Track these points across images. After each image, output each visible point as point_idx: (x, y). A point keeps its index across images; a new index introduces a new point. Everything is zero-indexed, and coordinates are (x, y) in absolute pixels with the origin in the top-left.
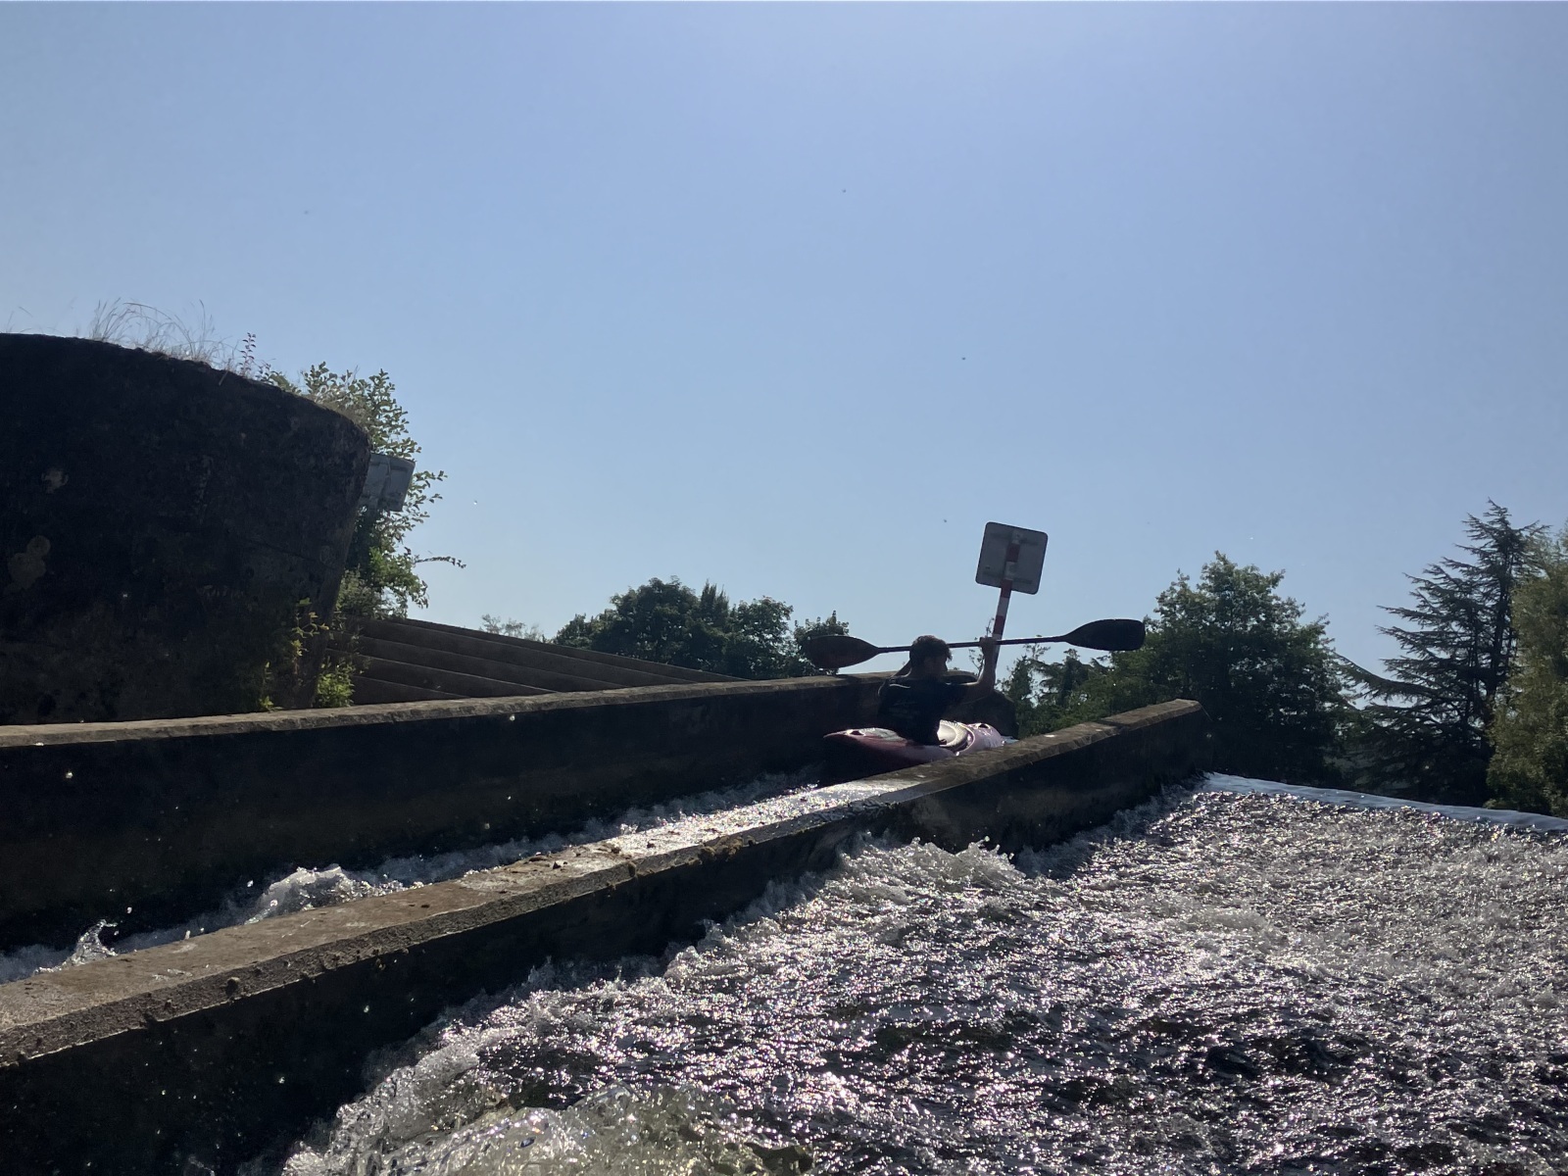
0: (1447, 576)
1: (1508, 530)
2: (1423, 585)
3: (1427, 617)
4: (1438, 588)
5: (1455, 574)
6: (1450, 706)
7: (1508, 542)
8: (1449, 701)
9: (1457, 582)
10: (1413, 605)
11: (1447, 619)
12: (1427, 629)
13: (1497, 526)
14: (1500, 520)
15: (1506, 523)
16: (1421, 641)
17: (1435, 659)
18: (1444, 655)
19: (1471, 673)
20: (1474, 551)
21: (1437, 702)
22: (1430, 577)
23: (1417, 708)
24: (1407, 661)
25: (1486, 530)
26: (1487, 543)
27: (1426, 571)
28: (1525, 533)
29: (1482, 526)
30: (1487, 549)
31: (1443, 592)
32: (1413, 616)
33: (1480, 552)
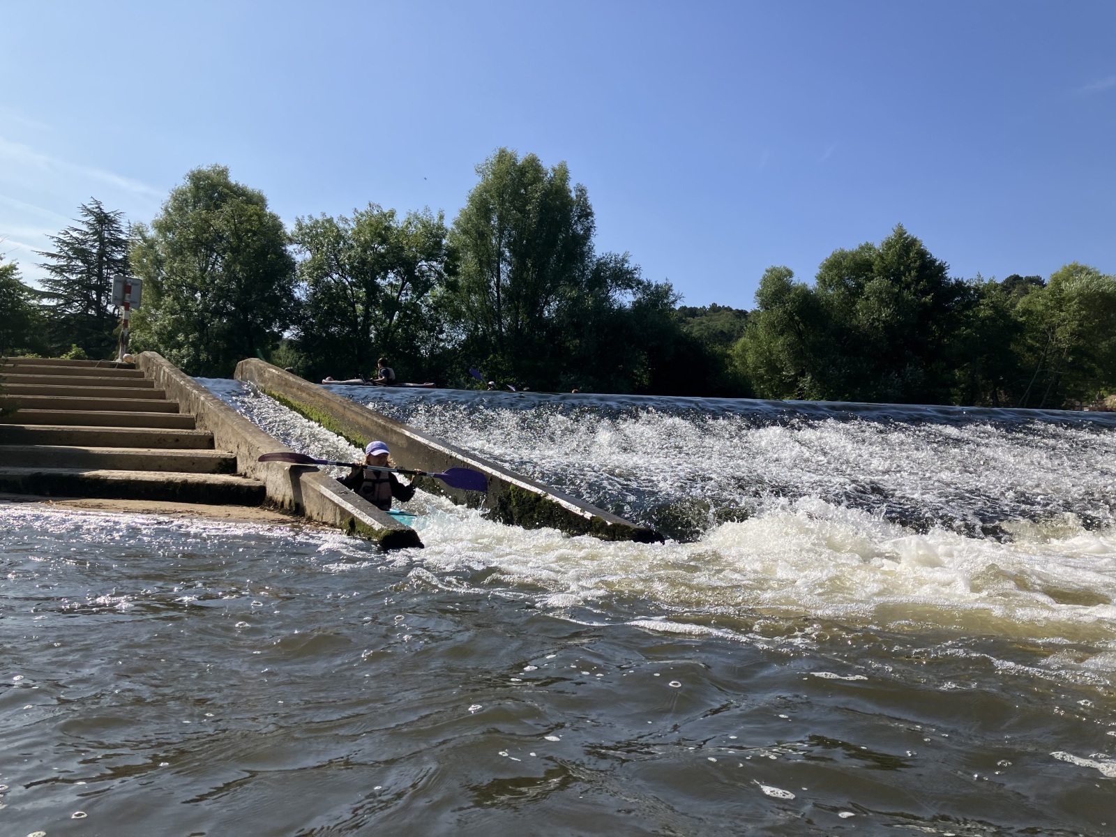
0: (71, 236)
1: (103, 213)
2: (55, 240)
3: (60, 257)
4: (64, 242)
5: (75, 234)
6: (77, 304)
7: (103, 220)
8: (77, 301)
9: (76, 239)
10: (55, 251)
12: (62, 263)
13: (96, 210)
14: (96, 208)
15: (101, 209)
16: (59, 270)
17: (68, 280)
18: (74, 277)
19: (90, 287)
20: (83, 222)
21: (68, 303)
22: (61, 237)
23: (58, 305)
24: (49, 280)
25: (91, 212)
26: (91, 219)
27: (60, 233)
28: (112, 215)
29: (88, 210)
30: (91, 222)
31: (68, 244)
32: (53, 256)
33: (87, 223)
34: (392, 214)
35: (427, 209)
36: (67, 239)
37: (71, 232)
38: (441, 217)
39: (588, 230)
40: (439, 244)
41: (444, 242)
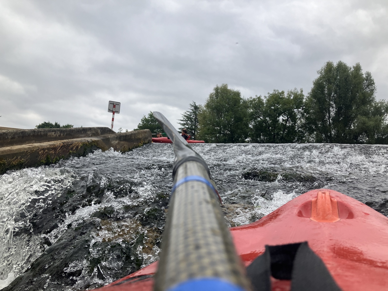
1: (196, 106)
2: (183, 115)
3: (184, 121)
5: (188, 113)
7: (196, 108)
9: (189, 115)
11: (187, 121)
12: (184, 123)
13: (194, 105)
16: (184, 125)
18: (187, 127)
19: (192, 129)
25: (192, 106)
26: (193, 108)
27: (184, 113)
28: (198, 106)
30: (193, 109)
31: (187, 116)
32: (182, 120)
33: (192, 109)
34: (283, 92)
35: (295, 89)
36: (186, 115)
37: (186, 112)
38: (302, 91)
39: (372, 91)
40: (301, 102)
41: (304, 100)
